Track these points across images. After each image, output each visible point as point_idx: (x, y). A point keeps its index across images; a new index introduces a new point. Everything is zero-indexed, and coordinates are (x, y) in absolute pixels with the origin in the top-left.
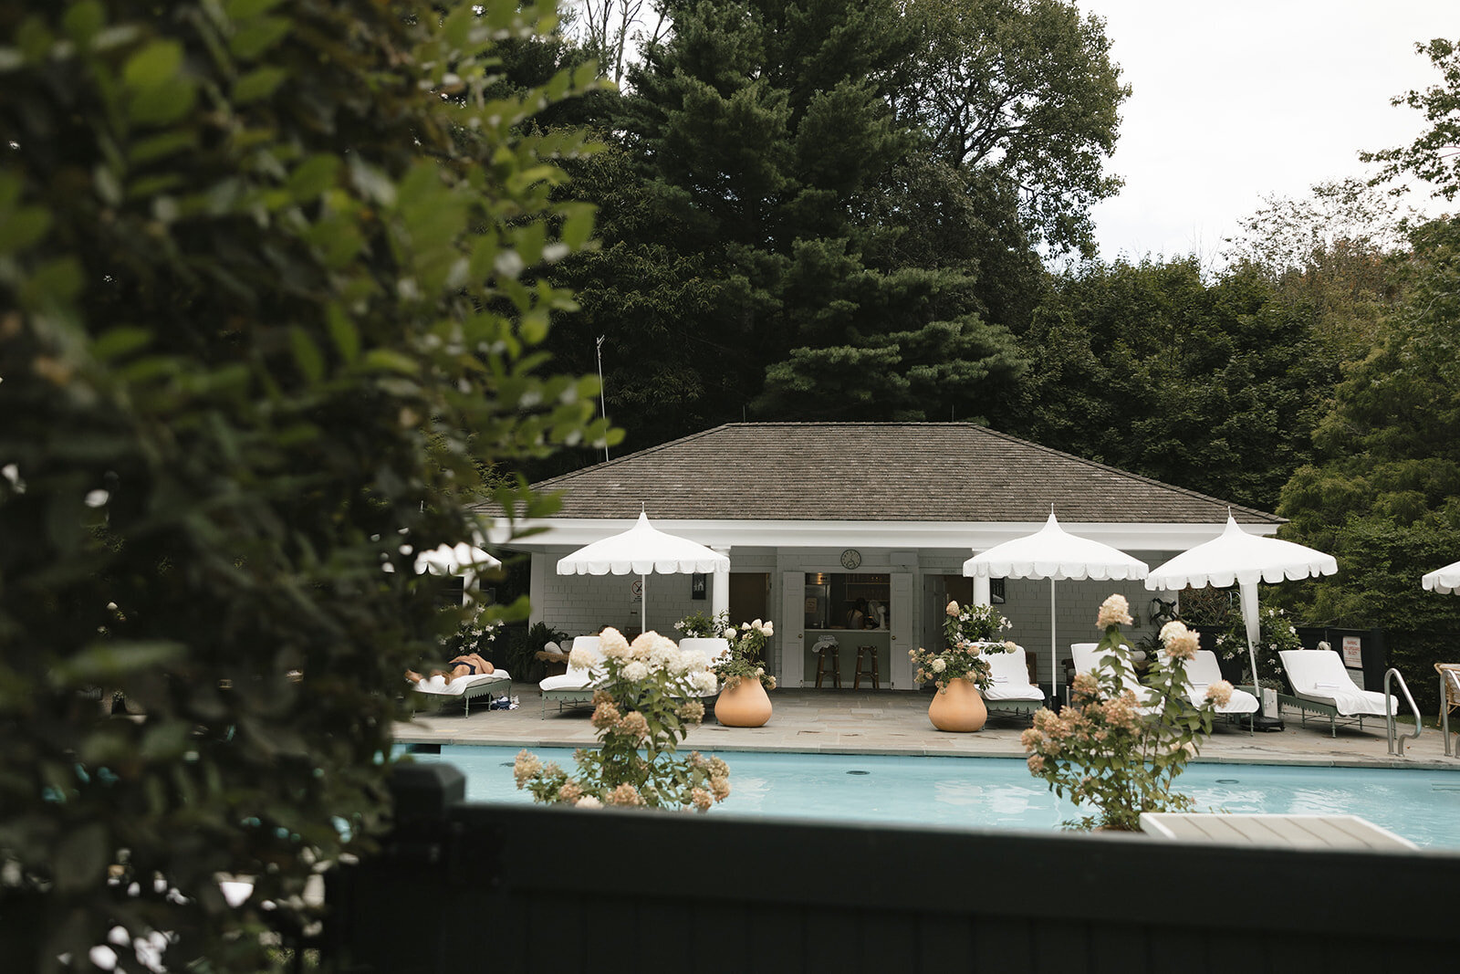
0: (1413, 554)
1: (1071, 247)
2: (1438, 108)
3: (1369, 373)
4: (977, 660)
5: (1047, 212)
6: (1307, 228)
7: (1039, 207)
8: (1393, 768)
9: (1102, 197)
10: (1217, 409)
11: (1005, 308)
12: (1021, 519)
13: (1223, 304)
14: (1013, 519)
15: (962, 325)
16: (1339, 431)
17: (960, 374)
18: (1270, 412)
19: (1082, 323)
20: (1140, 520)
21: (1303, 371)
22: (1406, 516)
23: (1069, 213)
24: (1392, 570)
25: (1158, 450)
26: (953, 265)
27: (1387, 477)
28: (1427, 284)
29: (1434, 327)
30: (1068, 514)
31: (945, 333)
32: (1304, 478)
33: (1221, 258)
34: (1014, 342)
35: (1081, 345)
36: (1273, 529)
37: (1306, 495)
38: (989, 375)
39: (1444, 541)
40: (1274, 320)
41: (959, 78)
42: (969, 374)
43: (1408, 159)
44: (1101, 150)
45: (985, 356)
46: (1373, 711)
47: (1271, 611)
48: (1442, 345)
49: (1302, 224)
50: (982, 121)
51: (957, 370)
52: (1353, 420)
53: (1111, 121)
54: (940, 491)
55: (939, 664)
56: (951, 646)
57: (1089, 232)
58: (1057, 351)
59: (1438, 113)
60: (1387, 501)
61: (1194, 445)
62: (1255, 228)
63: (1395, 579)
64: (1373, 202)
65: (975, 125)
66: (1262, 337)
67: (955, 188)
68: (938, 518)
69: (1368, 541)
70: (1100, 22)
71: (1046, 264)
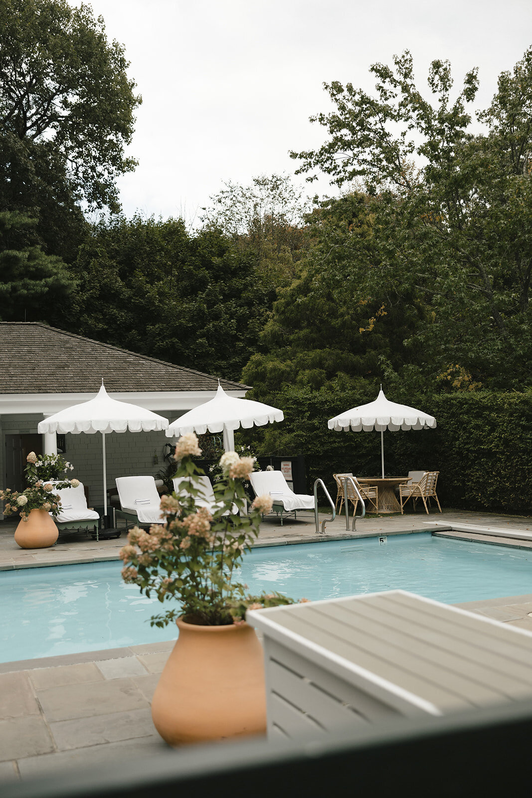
0: (321, 408)
1: (103, 205)
2: (335, 127)
3: (293, 295)
4: (51, 494)
5: (86, 179)
6: (250, 204)
7: (81, 175)
8: (320, 542)
9: (124, 172)
10: (200, 318)
11: (58, 244)
12: (79, 391)
13: (203, 249)
14: (73, 391)
15: (29, 253)
16: (276, 332)
17: (28, 290)
18: (232, 321)
19: (112, 258)
20: (160, 389)
21: (251, 295)
22: (317, 385)
23: (101, 180)
24: (310, 418)
25: (164, 346)
26: (21, 210)
27: (304, 361)
28: (327, 239)
29: (332, 266)
30: (113, 387)
31: (16, 258)
32: (256, 362)
33: (199, 221)
34: (66, 268)
35: (112, 273)
36: (243, 393)
37: (257, 373)
38: (48, 291)
39: (337, 399)
40: (233, 262)
41: (22, 75)
42: (34, 290)
43: (317, 159)
44: (122, 139)
45: (46, 277)
46: (304, 507)
47: (242, 448)
48: (337, 277)
49: (247, 202)
50: (39, 109)
51: (25, 286)
52: (283, 325)
53: (129, 120)
54: (18, 371)
55: (23, 499)
56: (30, 485)
57: (115, 195)
58: (96, 276)
59: (335, 130)
60: (305, 375)
61: (186, 342)
62: (220, 202)
63: (311, 423)
64: (288, 191)
65: (33, 111)
66: (226, 272)
67: (21, 153)
68: (17, 391)
69: (295, 401)
70: (121, 48)
71: (86, 215)
